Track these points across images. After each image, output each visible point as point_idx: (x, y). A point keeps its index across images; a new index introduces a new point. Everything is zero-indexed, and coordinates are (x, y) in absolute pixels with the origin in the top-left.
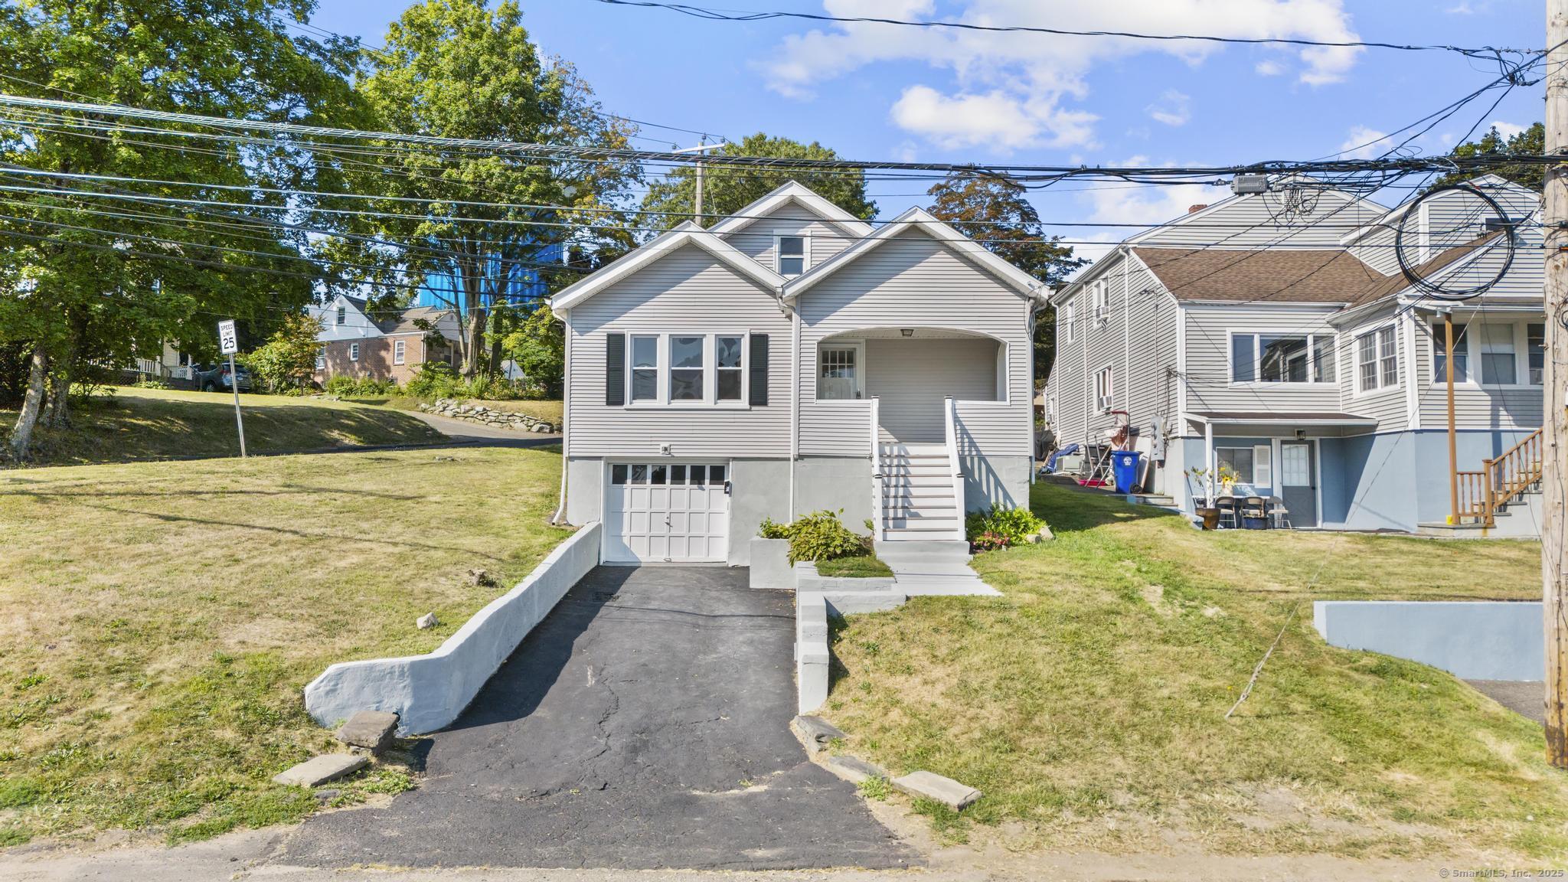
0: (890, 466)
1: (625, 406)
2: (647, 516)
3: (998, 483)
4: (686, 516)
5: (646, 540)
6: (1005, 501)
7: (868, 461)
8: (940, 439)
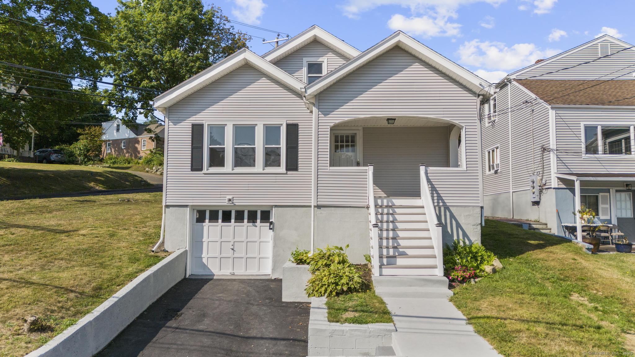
0: (382, 214)
1: (203, 172)
2: (219, 244)
3: (459, 226)
4: (244, 244)
5: (218, 260)
6: (464, 238)
7: (366, 209)
8: (417, 194)
